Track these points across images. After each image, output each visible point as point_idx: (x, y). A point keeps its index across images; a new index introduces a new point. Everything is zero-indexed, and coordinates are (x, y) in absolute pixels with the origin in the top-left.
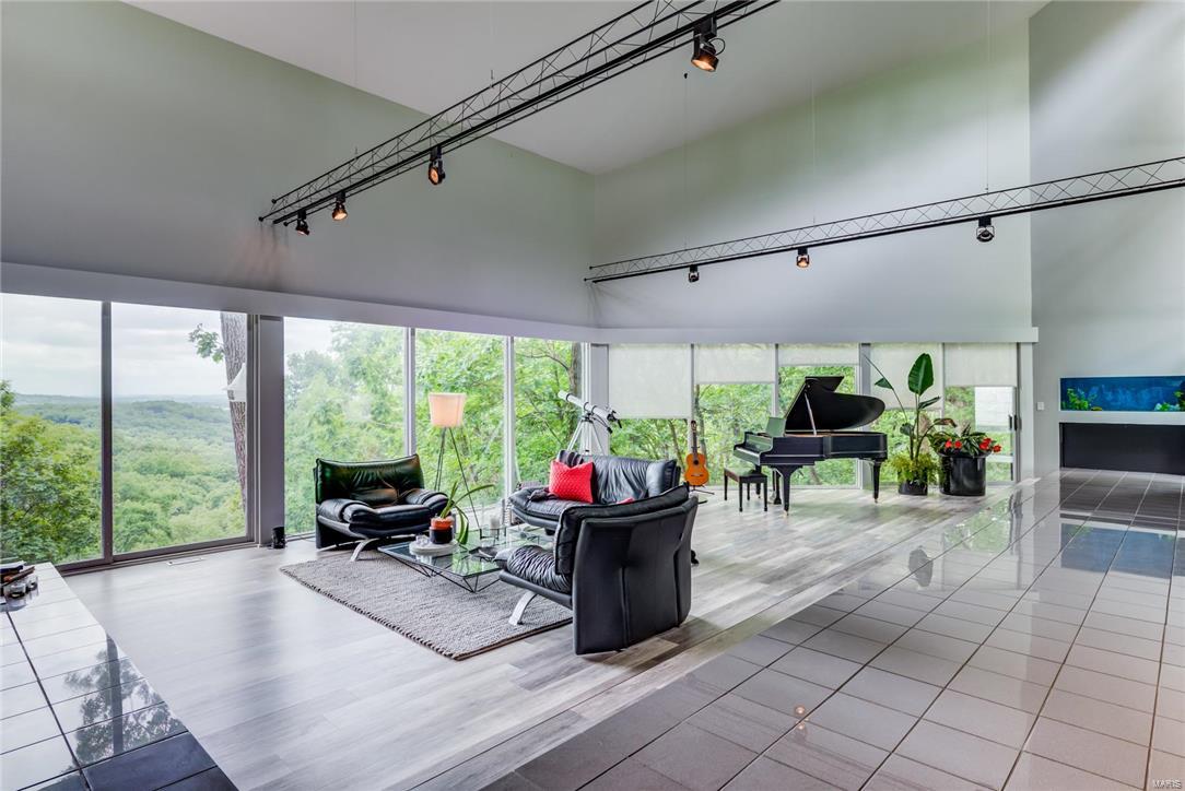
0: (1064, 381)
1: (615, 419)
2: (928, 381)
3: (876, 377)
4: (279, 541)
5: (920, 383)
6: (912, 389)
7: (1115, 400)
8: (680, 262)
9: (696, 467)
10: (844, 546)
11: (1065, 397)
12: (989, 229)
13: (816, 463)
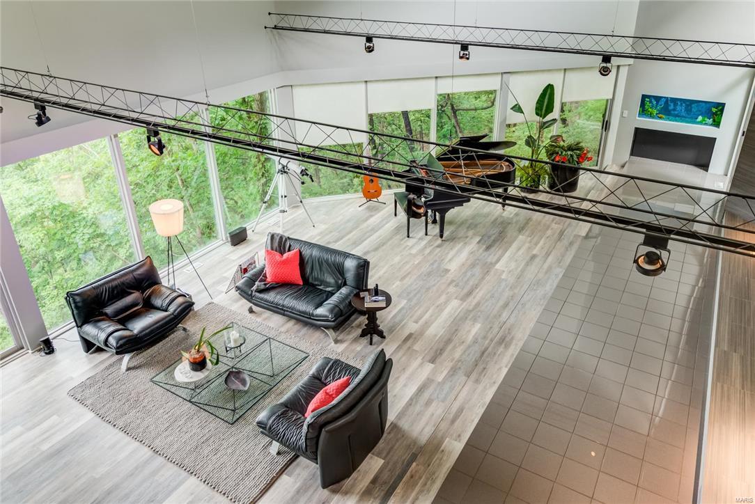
0: (644, 97)
1: (307, 175)
2: (550, 109)
3: (512, 103)
4: (49, 348)
5: (544, 108)
6: (537, 114)
7: (674, 110)
8: (357, 31)
9: (371, 185)
10: (480, 294)
11: (643, 104)
12: (609, 65)
13: (464, 204)
